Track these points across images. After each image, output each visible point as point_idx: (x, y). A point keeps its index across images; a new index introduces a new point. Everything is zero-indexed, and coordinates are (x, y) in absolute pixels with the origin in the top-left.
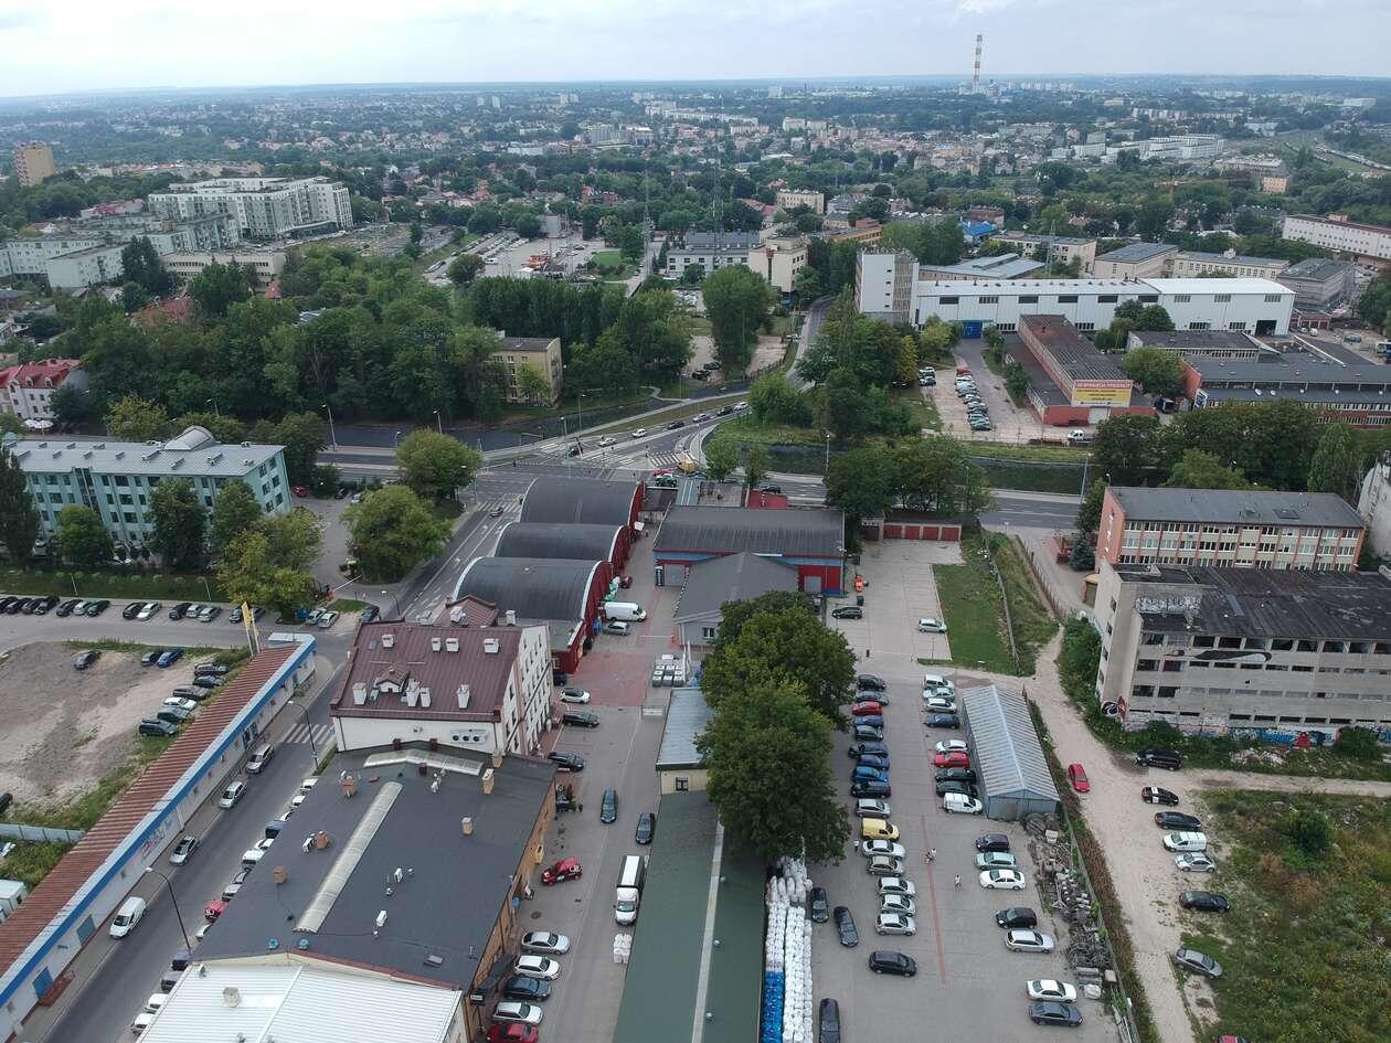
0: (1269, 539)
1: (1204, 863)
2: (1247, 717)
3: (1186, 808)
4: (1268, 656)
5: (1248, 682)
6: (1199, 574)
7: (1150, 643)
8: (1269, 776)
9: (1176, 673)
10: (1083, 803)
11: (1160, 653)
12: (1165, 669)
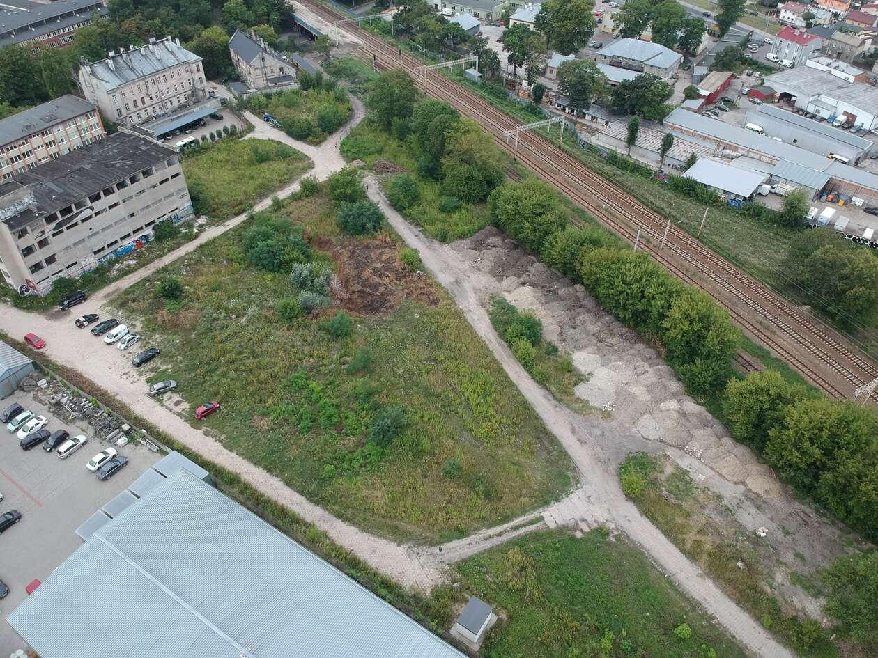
0: (48, 138)
1: (132, 338)
2: (103, 249)
3: (104, 317)
4: (92, 208)
5: (91, 229)
6: (22, 180)
7: (20, 237)
8: (135, 273)
9: (48, 246)
10: (47, 354)
11: (31, 239)
12: (40, 248)
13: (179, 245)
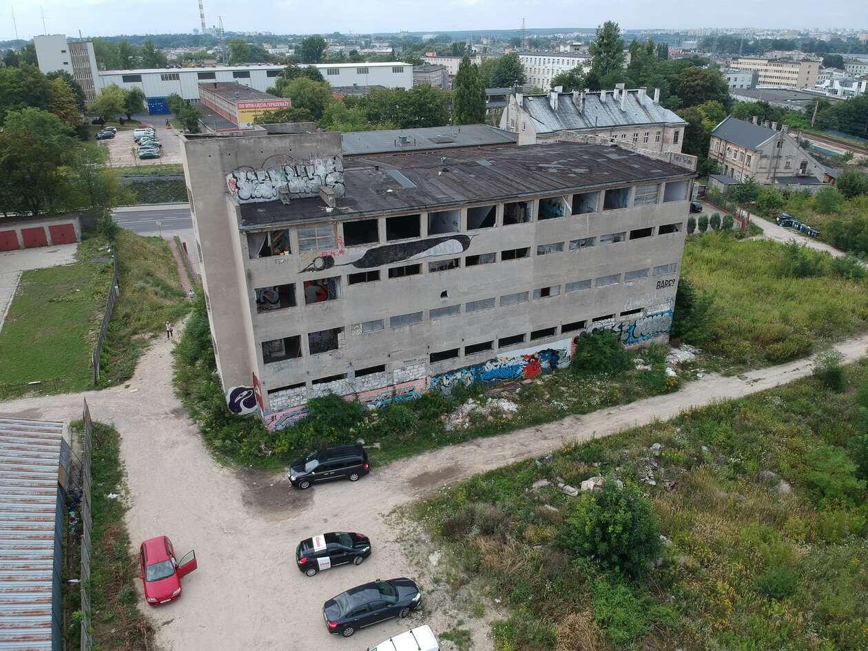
2: (453, 353)
3: (386, 561)
4: (465, 242)
5: (444, 294)
7: (266, 252)
8: (508, 437)
9: (327, 303)
11: (291, 269)
13: (629, 397)
